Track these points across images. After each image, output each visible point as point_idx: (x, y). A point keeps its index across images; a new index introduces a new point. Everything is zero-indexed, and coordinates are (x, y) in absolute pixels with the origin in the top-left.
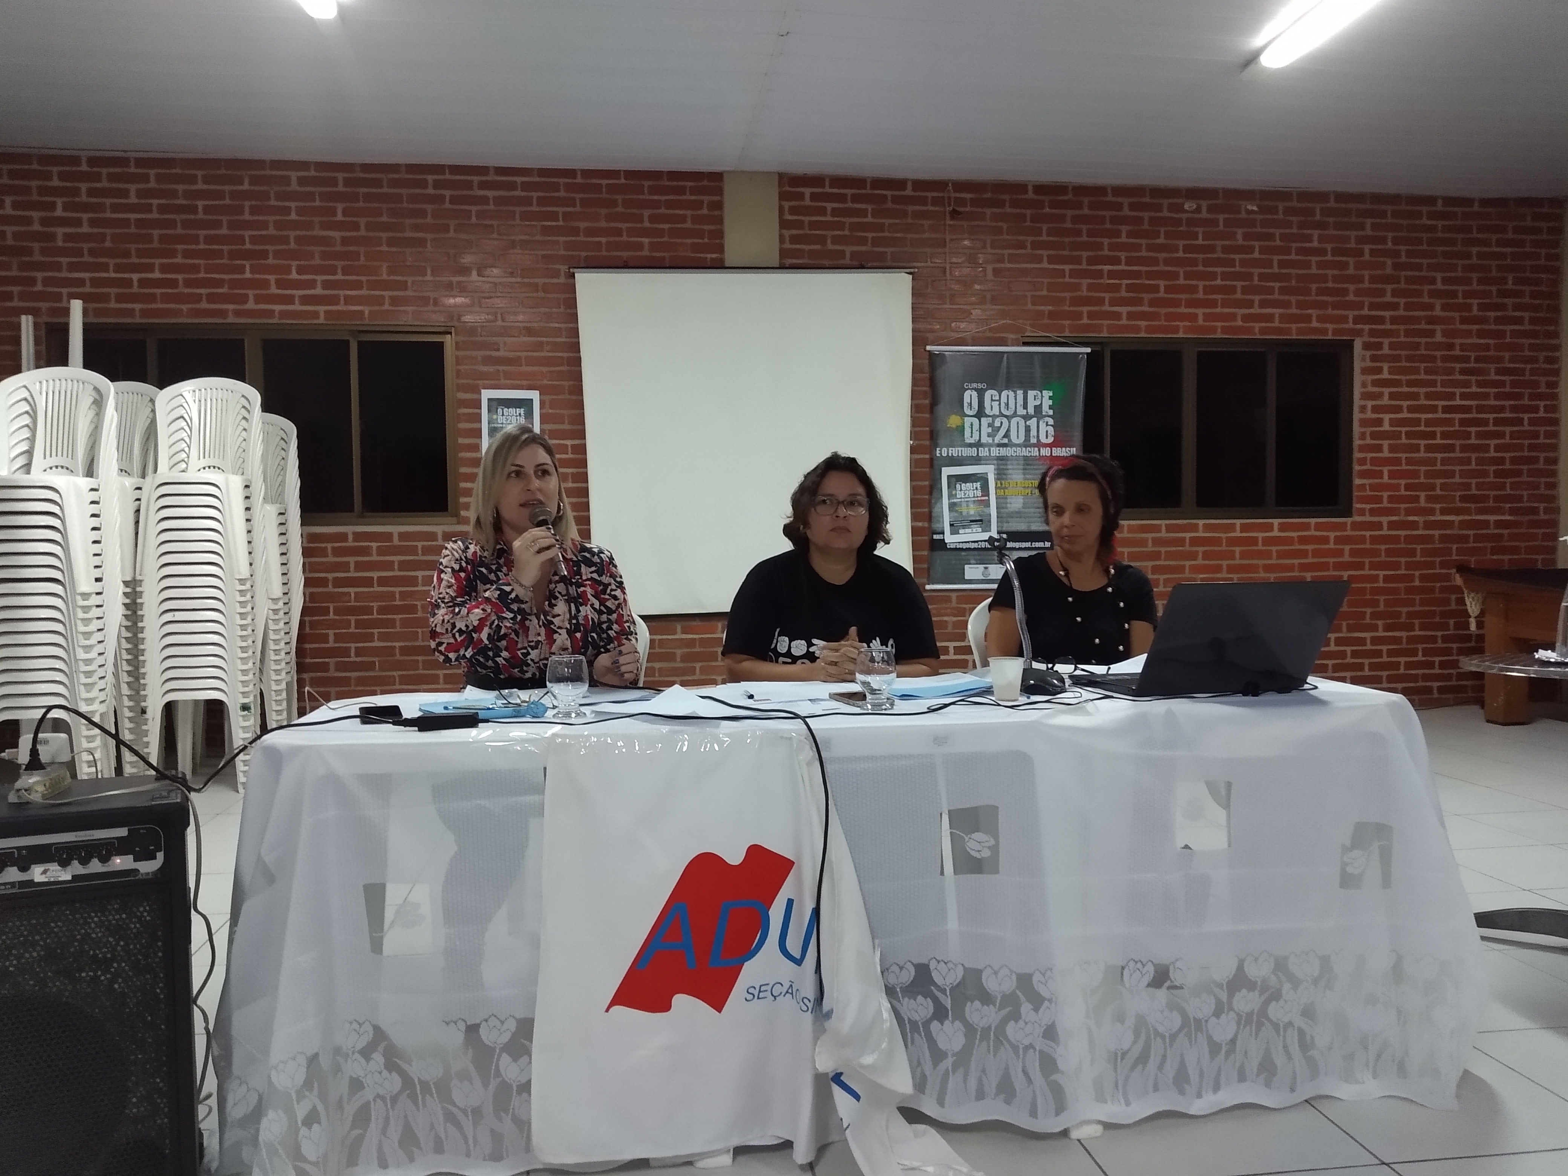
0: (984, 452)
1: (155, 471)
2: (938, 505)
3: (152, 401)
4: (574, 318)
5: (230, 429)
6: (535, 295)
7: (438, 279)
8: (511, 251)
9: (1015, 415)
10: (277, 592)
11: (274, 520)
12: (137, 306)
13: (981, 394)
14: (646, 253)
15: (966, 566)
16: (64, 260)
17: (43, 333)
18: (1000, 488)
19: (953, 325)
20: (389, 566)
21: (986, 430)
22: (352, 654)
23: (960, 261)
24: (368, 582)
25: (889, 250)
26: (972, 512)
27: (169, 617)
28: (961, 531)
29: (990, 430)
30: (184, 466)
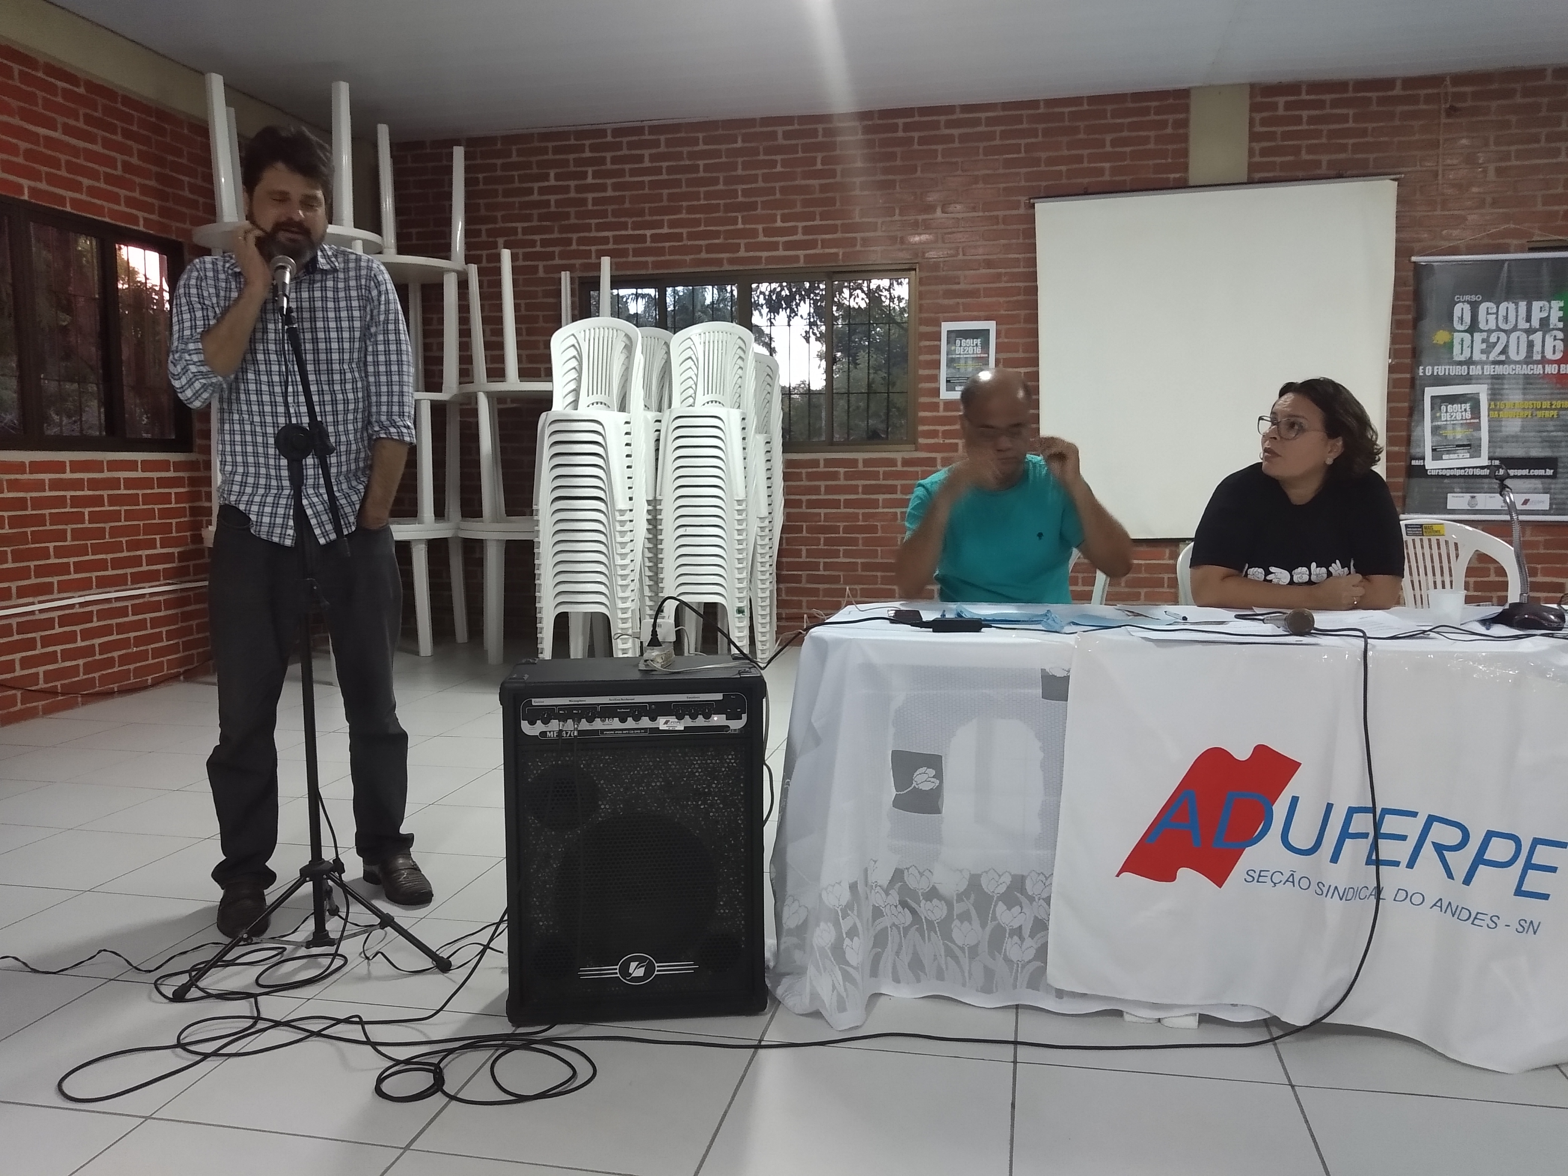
0: (1475, 370)
1: (670, 406)
2: (1419, 428)
3: (667, 345)
4: (1033, 248)
5: (729, 367)
6: (995, 227)
7: (905, 218)
8: (974, 186)
9: (1515, 328)
10: (764, 512)
11: (763, 448)
12: (650, 259)
13: (1475, 307)
14: (1107, 178)
15: (1449, 495)
16: (593, 221)
17: (576, 286)
18: (1494, 410)
19: (1444, 232)
20: (853, 490)
21: (1479, 346)
22: (821, 568)
23: (1455, 162)
24: (836, 504)
25: (1371, 156)
26: (1459, 436)
27: (681, 531)
28: (1444, 457)
29: (1484, 346)
30: (691, 400)
